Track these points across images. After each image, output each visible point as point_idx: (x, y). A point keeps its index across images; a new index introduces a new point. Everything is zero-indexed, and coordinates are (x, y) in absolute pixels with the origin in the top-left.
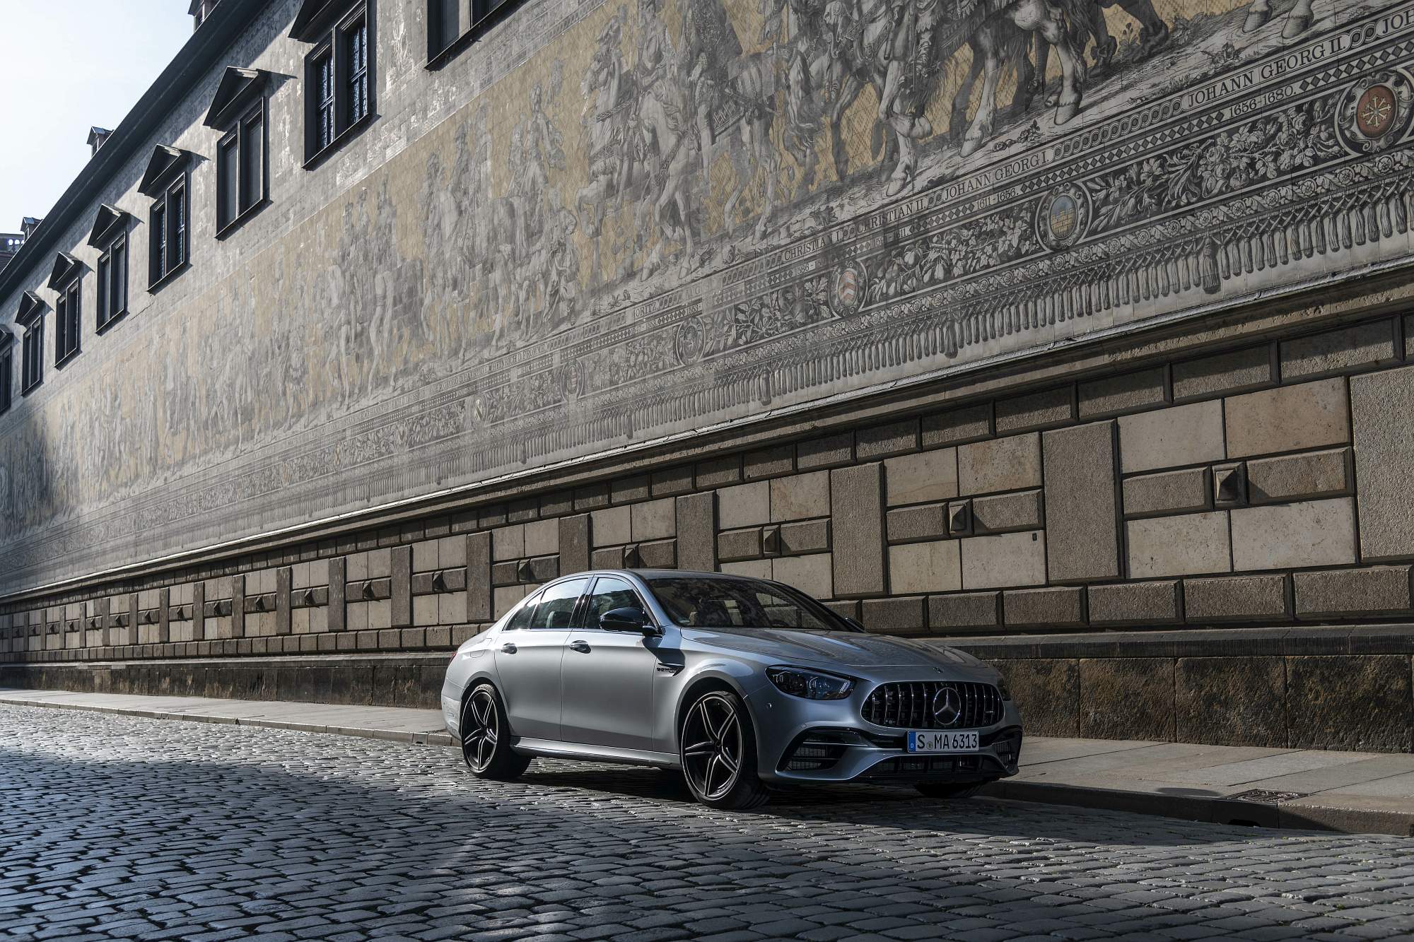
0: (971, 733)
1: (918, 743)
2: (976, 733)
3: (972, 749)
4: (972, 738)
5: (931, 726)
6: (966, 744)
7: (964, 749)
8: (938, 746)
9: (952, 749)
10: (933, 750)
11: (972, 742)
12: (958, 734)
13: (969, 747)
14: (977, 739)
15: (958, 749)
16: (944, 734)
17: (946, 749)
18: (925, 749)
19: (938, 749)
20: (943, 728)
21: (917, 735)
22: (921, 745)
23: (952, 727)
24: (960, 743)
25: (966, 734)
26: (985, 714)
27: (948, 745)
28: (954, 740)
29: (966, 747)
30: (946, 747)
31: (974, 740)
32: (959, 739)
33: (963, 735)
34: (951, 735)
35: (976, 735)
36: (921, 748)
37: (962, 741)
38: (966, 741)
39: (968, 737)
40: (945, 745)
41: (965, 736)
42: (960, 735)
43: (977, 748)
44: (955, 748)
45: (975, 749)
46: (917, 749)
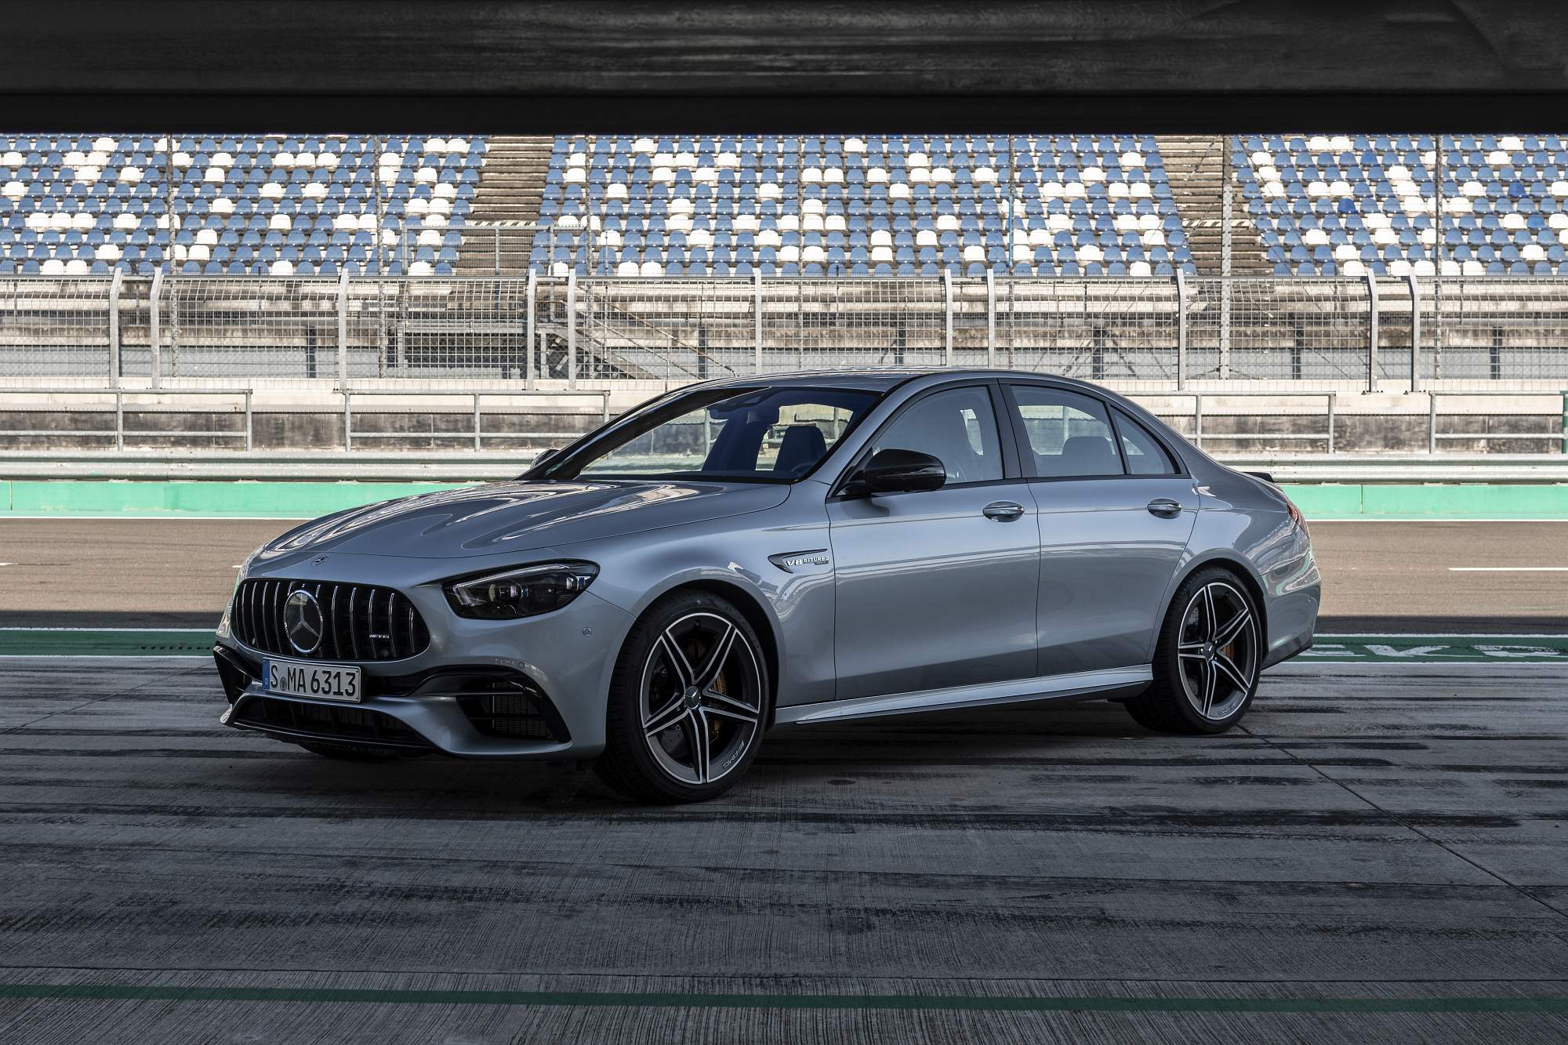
0: (343, 671)
1: (272, 679)
2: (358, 671)
3: (345, 697)
4: (345, 680)
5: (288, 652)
6: (335, 689)
7: (331, 696)
8: (292, 685)
9: (309, 693)
10: (286, 692)
11: (345, 686)
12: (321, 670)
13: (339, 693)
14: (357, 682)
15: (320, 695)
16: (298, 666)
17: (301, 693)
18: (278, 690)
19: (292, 691)
20: (299, 655)
21: (272, 664)
22: (274, 682)
23: (312, 656)
24: (323, 685)
25: (334, 670)
26: (372, 642)
27: (304, 686)
28: (314, 679)
29: (335, 693)
30: (301, 689)
31: (350, 683)
32: (322, 678)
33: (329, 673)
34: (310, 668)
35: (353, 675)
36: (275, 686)
37: (327, 681)
38: (334, 682)
39: (338, 675)
40: (299, 685)
41: (333, 675)
42: (324, 672)
43: (355, 698)
44: (315, 692)
45: (353, 698)
46: (272, 690)
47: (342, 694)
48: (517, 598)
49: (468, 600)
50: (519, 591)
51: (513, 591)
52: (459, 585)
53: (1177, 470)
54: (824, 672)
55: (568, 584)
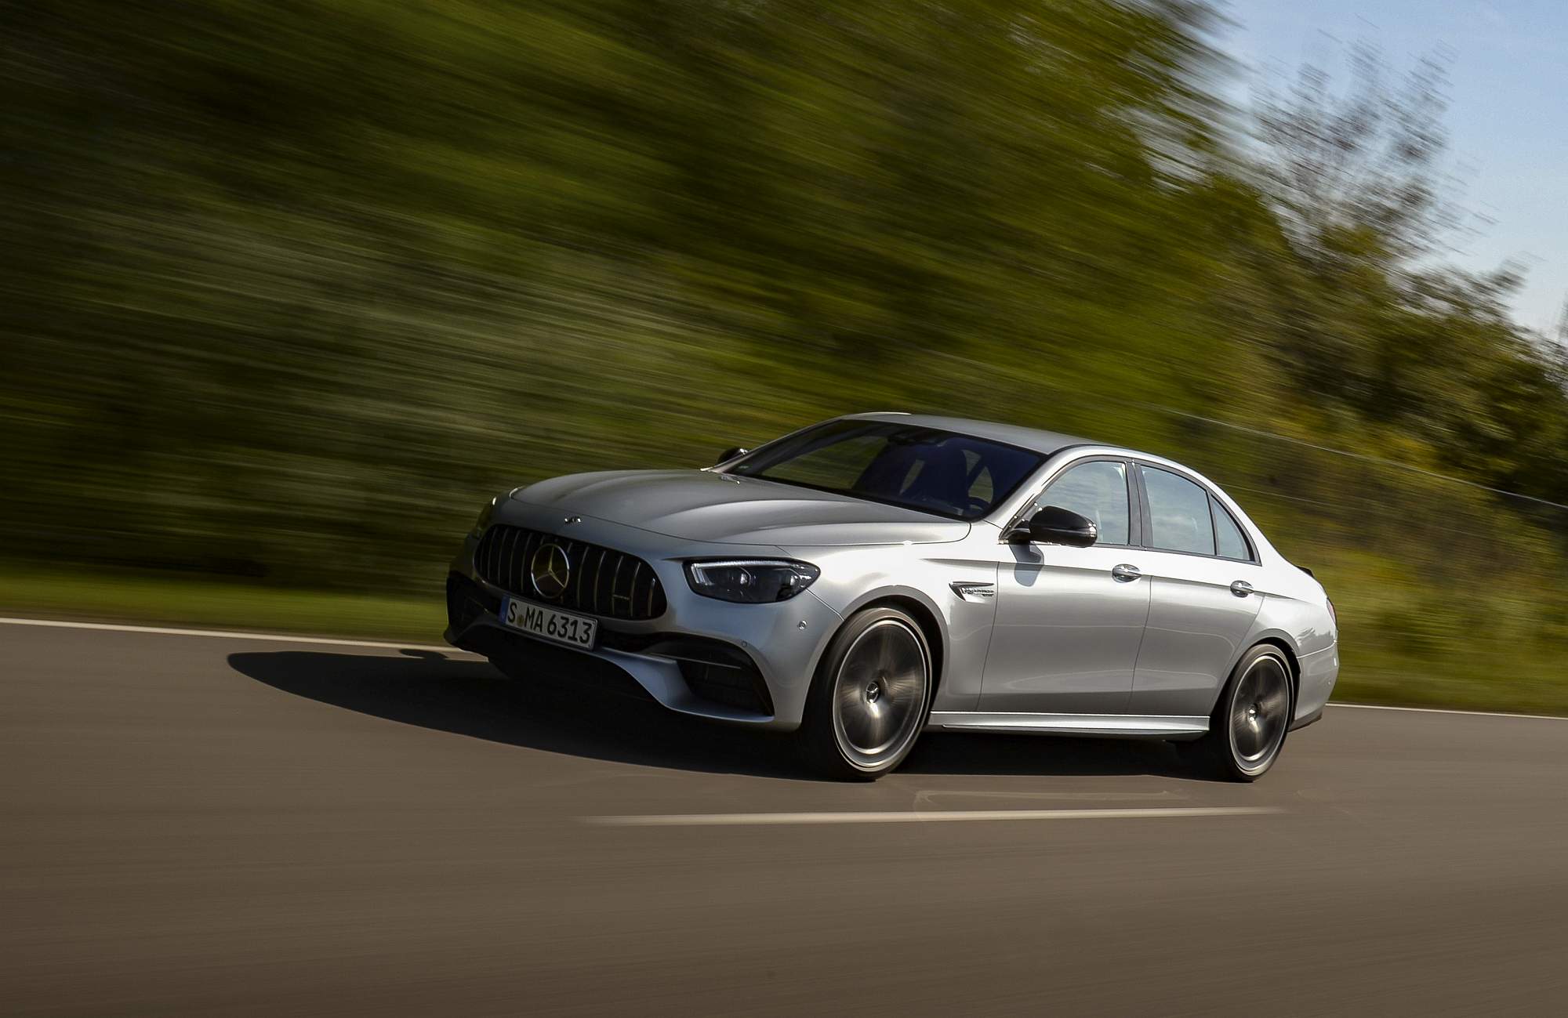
0: (580, 620)
1: (509, 613)
2: (594, 624)
3: (579, 643)
4: (581, 628)
5: (528, 594)
6: (570, 633)
7: (565, 640)
8: (529, 624)
9: (545, 633)
10: (523, 628)
11: (580, 632)
12: (559, 614)
13: (573, 638)
14: (592, 632)
15: (556, 637)
16: (538, 609)
17: (537, 631)
18: (515, 624)
19: (528, 629)
20: (540, 600)
21: (511, 602)
22: (511, 617)
23: (553, 603)
24: (559, 629)
25: (572, 618)
26: (613, 599)
27: (540, 626)
28: (551, 622)
29: (570, 638)
30: (538, 628)
31: (586, 632)
32: (559, 622)
33: (567, 619)
34: (548, 613)
35: (590, 625)
36: (511, 621)
37: (564, 626)
38: (570, 629)
39: (575, 623)
40: (537, 625)
41: (570, 621)
42: (563, 618)
43: (589, 645)
44: (551, 633)
45: (586, 646)
46: (508, 622)
47: (576, 640)
48: (745, 585)
49: (700, 579)
50: (748, 579)
51: (743, 579)
52: (695, 565)
53: (1252, 558)
54: (974, 686)
55: (792, 580)
